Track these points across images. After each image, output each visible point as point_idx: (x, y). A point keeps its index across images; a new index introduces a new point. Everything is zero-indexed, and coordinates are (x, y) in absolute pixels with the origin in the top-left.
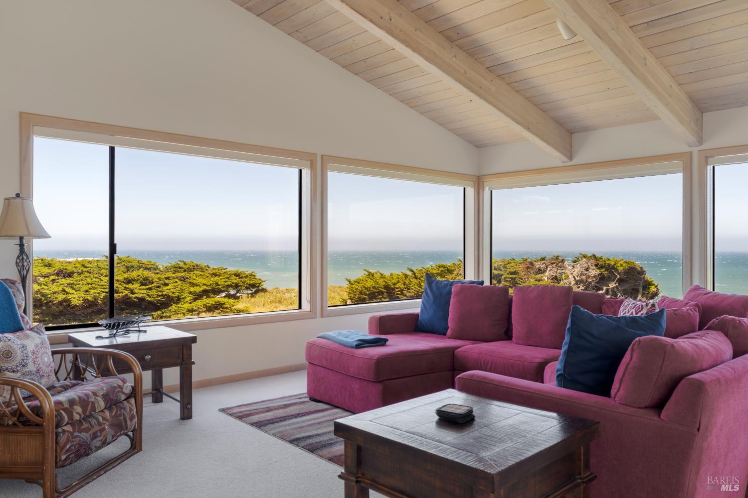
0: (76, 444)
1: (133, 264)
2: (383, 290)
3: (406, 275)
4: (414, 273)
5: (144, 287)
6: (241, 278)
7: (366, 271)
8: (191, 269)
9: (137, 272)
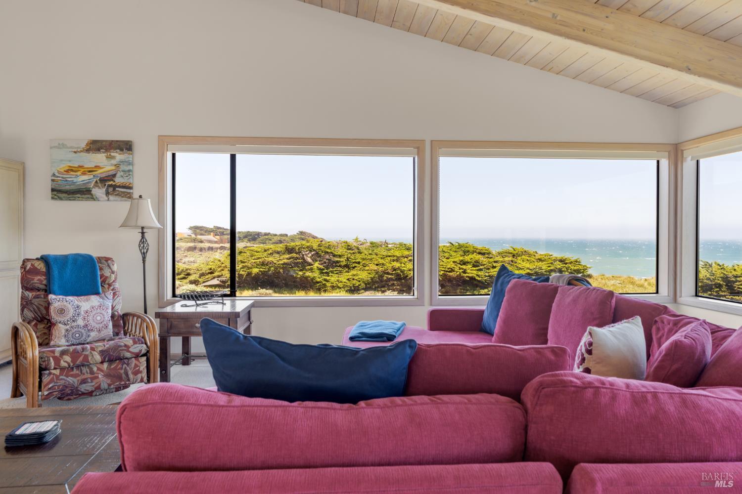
0: (61, 385)
1: (469, 249)
2: (721, 283)
5: (474, 268)
6: (566, 264)
8: (520, 254)
9: (471, 256)
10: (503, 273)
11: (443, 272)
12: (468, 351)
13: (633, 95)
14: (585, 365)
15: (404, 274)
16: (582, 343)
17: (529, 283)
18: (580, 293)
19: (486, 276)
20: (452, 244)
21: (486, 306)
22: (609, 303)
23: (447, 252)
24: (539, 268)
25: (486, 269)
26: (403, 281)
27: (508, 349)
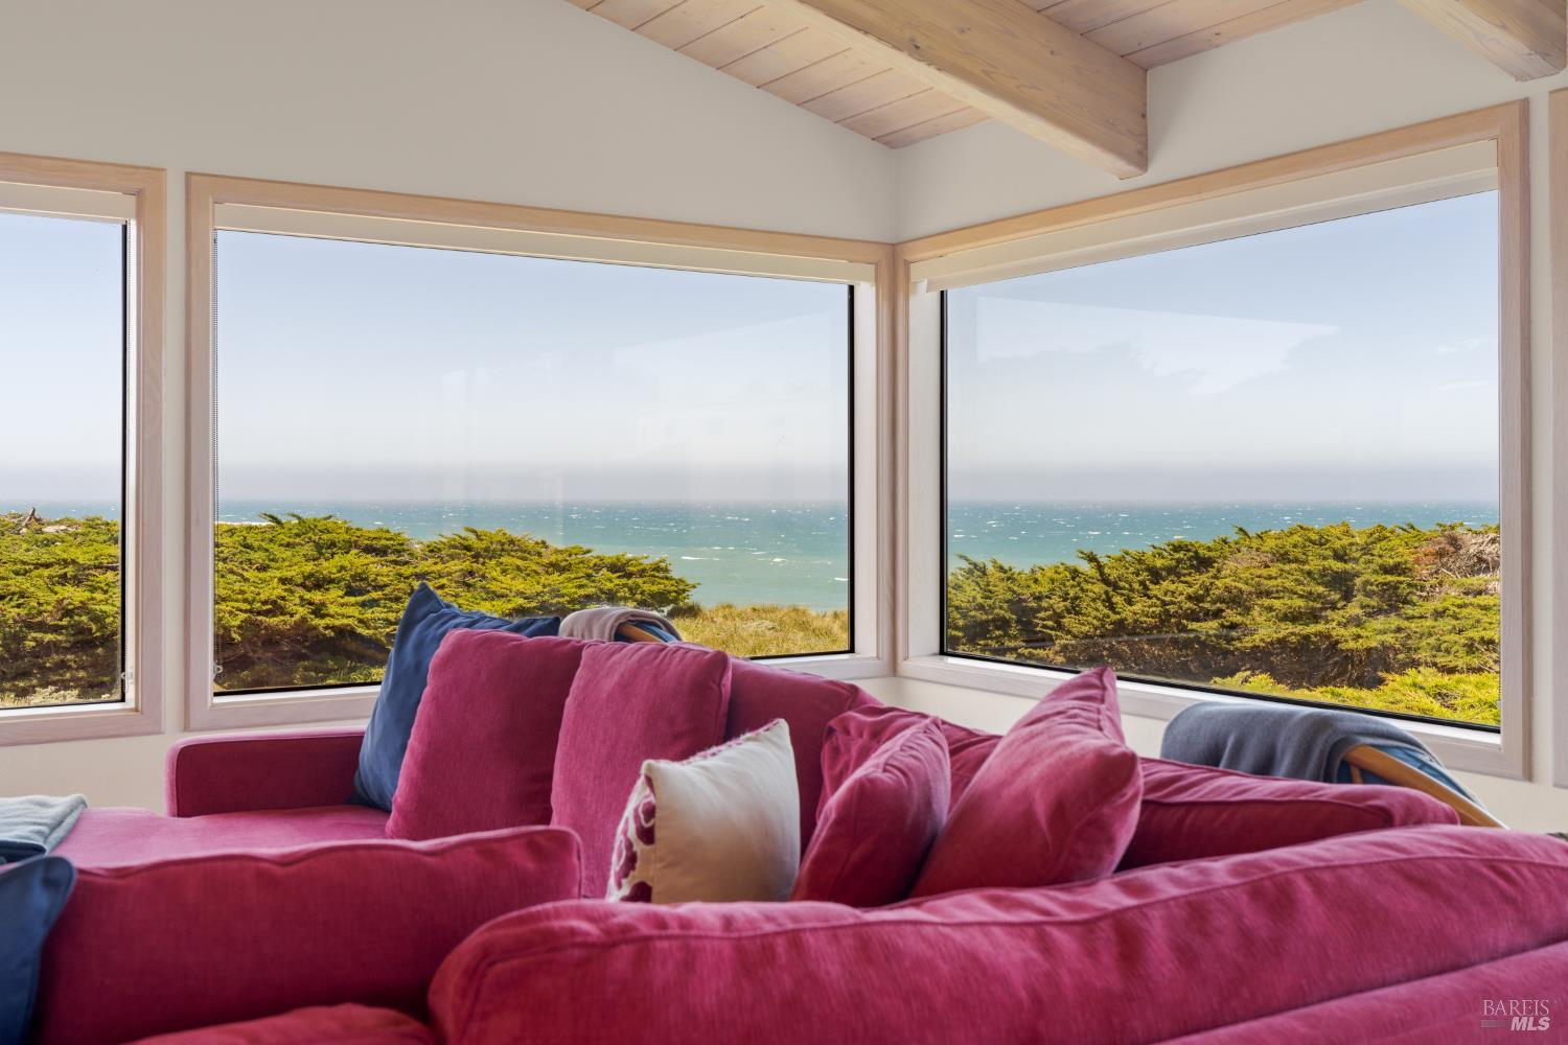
2: (1008, 615)
3: (1076, 571)
4: (1100, 567)
5: (352, 599)
6: (629, 575)
7: (966, 559)
8: (494, 550)
9: (340, 560)
10: (424, 610)
11: (243, 616)
12: (261, 875)
13: (788, 98)
14: (636, 876)
15: (103, 627)
16: (629, 812)
17: (502, 640)
18: (641, 663)
19: (391, 623)
20: (278, 522)
21: (369, 721)
22: (714, 686)
23: (260, 548)
24: (553, 590)
25: (391, 600)
26: (100, 651)
27: (392, 853)
